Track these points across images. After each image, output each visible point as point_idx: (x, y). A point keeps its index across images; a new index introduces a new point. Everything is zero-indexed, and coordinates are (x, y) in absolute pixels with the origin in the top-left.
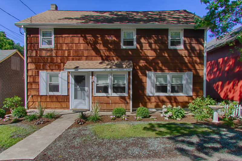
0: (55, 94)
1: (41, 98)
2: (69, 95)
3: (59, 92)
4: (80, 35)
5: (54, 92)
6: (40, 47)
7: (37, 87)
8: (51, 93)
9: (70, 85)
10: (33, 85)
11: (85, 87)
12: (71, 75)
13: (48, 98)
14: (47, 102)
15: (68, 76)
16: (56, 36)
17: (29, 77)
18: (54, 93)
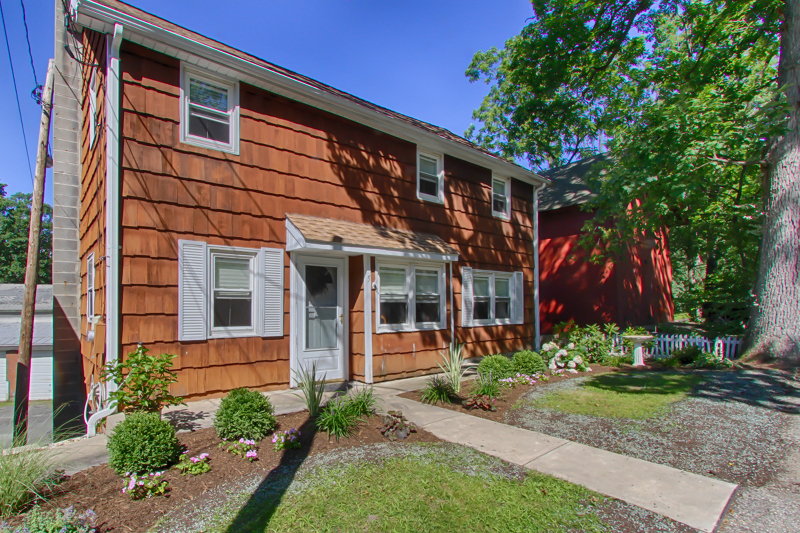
0: (235, 335)
1: (182, 355)
2: (288, 335)
3: (249, 324)
4: (323, 134)
5: (230, 328)
6: (182, 141)
7: (167, 305)
8: (221, 333)
9: (292, 301)
10: (147, 299)
11: (336, 305)
12: (296, 265)
13: (212, 351)
14: (208, 370)
15: (287, 267)
16: (247, 112)
17: (127, 261)
18: (228, 332)
